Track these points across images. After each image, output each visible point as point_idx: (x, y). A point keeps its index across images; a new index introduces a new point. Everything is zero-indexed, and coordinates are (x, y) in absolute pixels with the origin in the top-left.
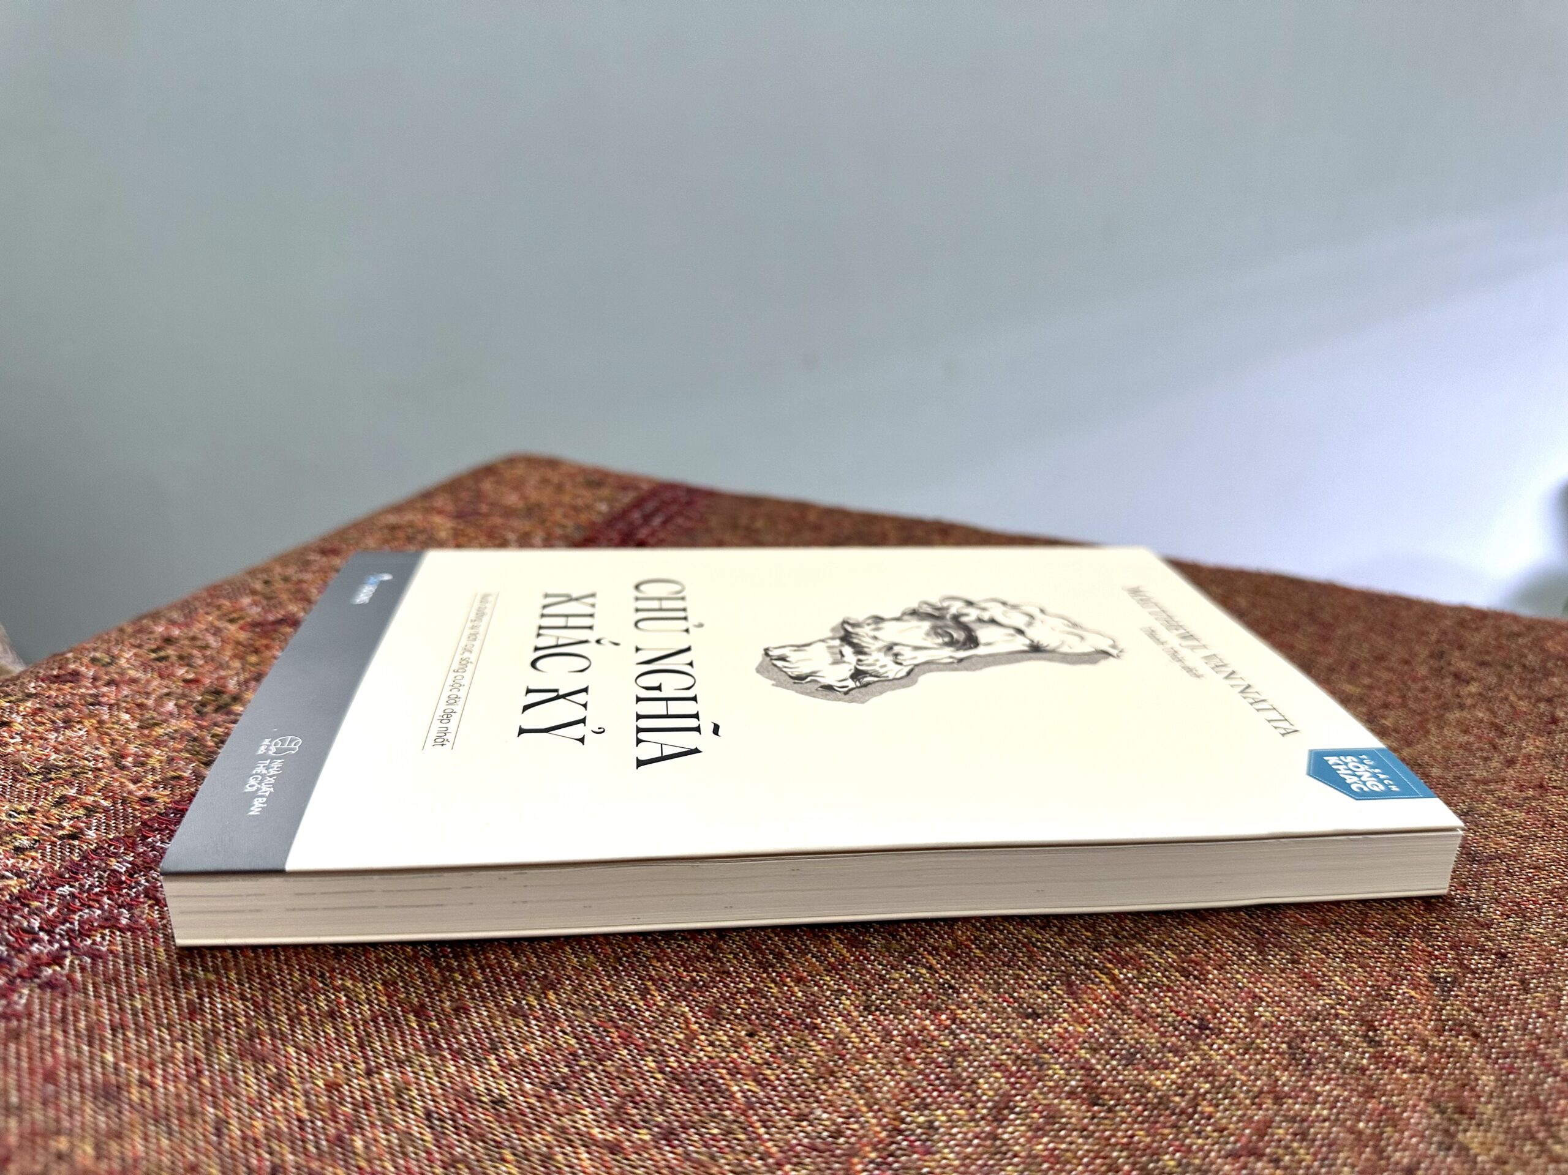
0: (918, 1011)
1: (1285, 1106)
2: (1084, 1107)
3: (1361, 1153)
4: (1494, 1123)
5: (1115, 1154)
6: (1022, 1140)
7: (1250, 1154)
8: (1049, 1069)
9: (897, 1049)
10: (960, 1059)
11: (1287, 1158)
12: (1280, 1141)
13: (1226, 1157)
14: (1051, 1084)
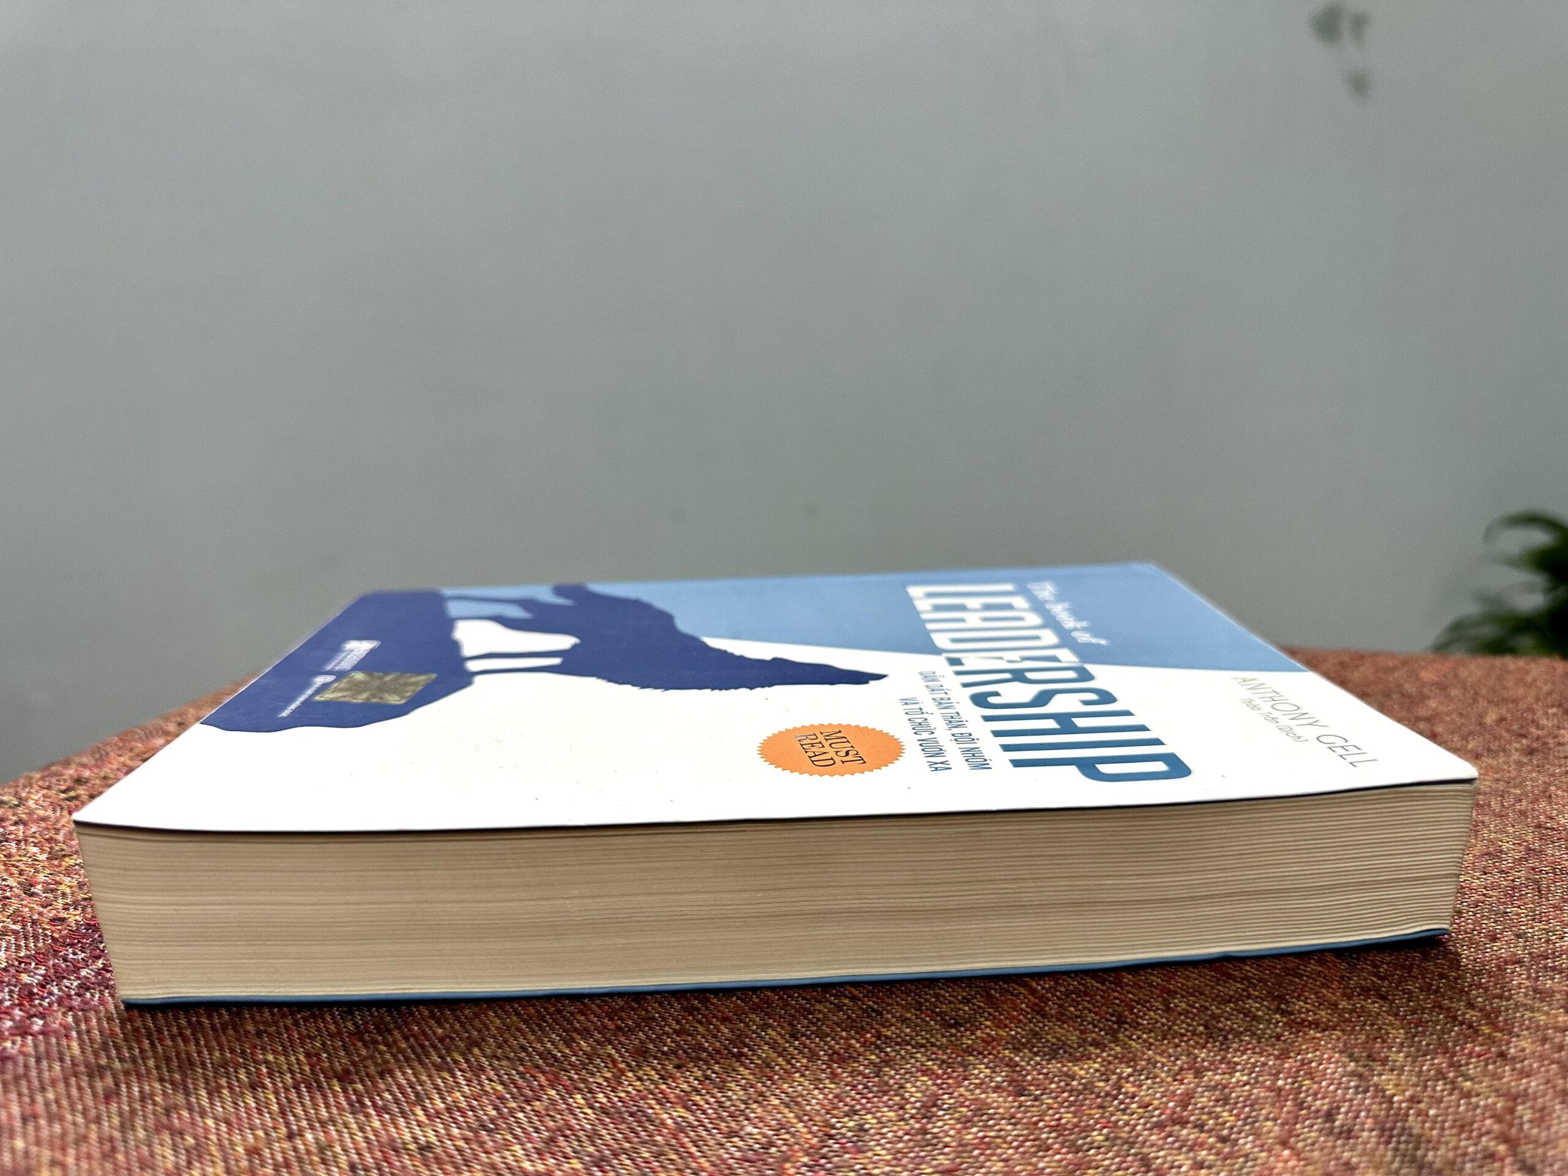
0: (844, 1034)
1: (1205, 1079)
2: (1010, 1099)
3: (1282, 1107)
4: (1406, 1068)
5: (1044, 1136)
6: (952, 1132)
7: (1174, 1122)
8: (975, 1069)
9: (824, 1067)
10: (887, 1069)
11: (1211, 1122)
12: (1203, 1108)
13: (1151, 1129)
14: (977, 1081)
